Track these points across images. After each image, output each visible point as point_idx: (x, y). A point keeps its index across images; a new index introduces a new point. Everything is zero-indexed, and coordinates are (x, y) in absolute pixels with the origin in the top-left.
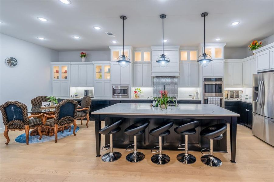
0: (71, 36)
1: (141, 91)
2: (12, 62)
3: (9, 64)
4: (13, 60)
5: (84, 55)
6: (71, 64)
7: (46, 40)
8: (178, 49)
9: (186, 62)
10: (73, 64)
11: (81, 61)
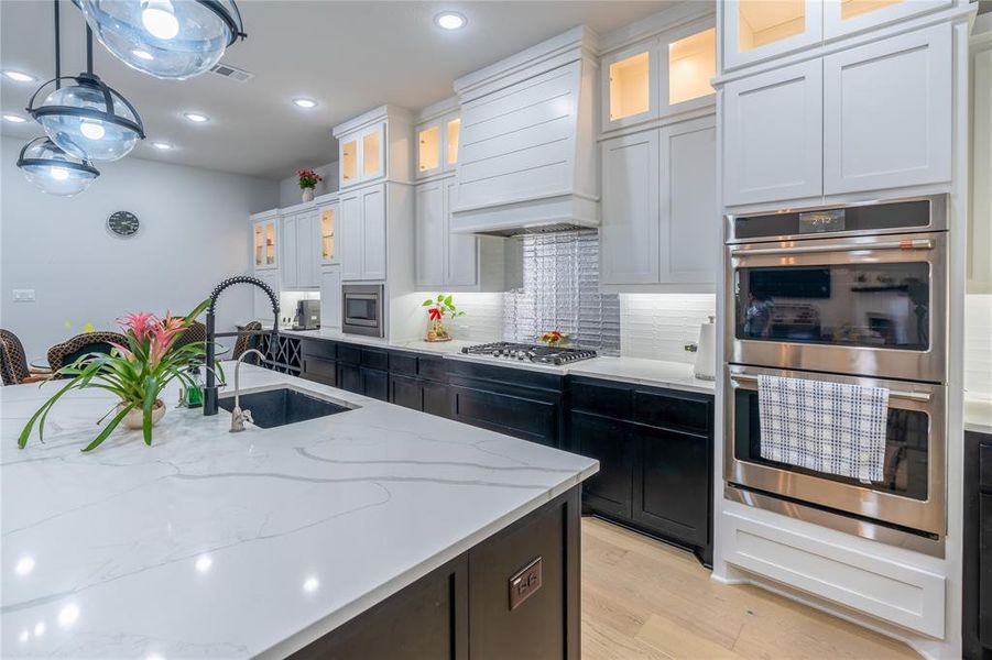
0: (179, 115)
1: (453, 308)
2: (124, 224)
3: (115, 230)
4: (127, 219)
5: (308, 182)
6: (283, 216)
7: (176, 148)
8: (578, 54)
9: (642, 126)
10: (289, 215)
11: (302, 202)
